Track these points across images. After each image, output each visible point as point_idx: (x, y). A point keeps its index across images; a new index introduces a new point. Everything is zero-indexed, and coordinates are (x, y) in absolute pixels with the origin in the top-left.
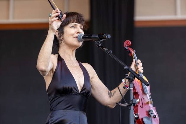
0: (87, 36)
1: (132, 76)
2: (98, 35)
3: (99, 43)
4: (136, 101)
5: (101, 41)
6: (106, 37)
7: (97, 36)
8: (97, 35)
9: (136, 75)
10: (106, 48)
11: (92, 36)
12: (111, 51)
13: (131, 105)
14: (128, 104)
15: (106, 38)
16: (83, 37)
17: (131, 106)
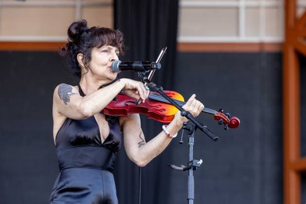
0: (126, 65)
1: (193, 126)
2: (143, 63)
3: (143, 75)
4: (198, 163)
5: (146, 72)
6: (155, 66)
7: (141, 65)
8: (140, 63)
9: (198, 124)
10: (154, 83)
11: (134, 65)
12: (161, 87)
13: (190, 168)
14: (185, 167)
15: (155, 68)
16: (119, 66)
17: (190, 170)
